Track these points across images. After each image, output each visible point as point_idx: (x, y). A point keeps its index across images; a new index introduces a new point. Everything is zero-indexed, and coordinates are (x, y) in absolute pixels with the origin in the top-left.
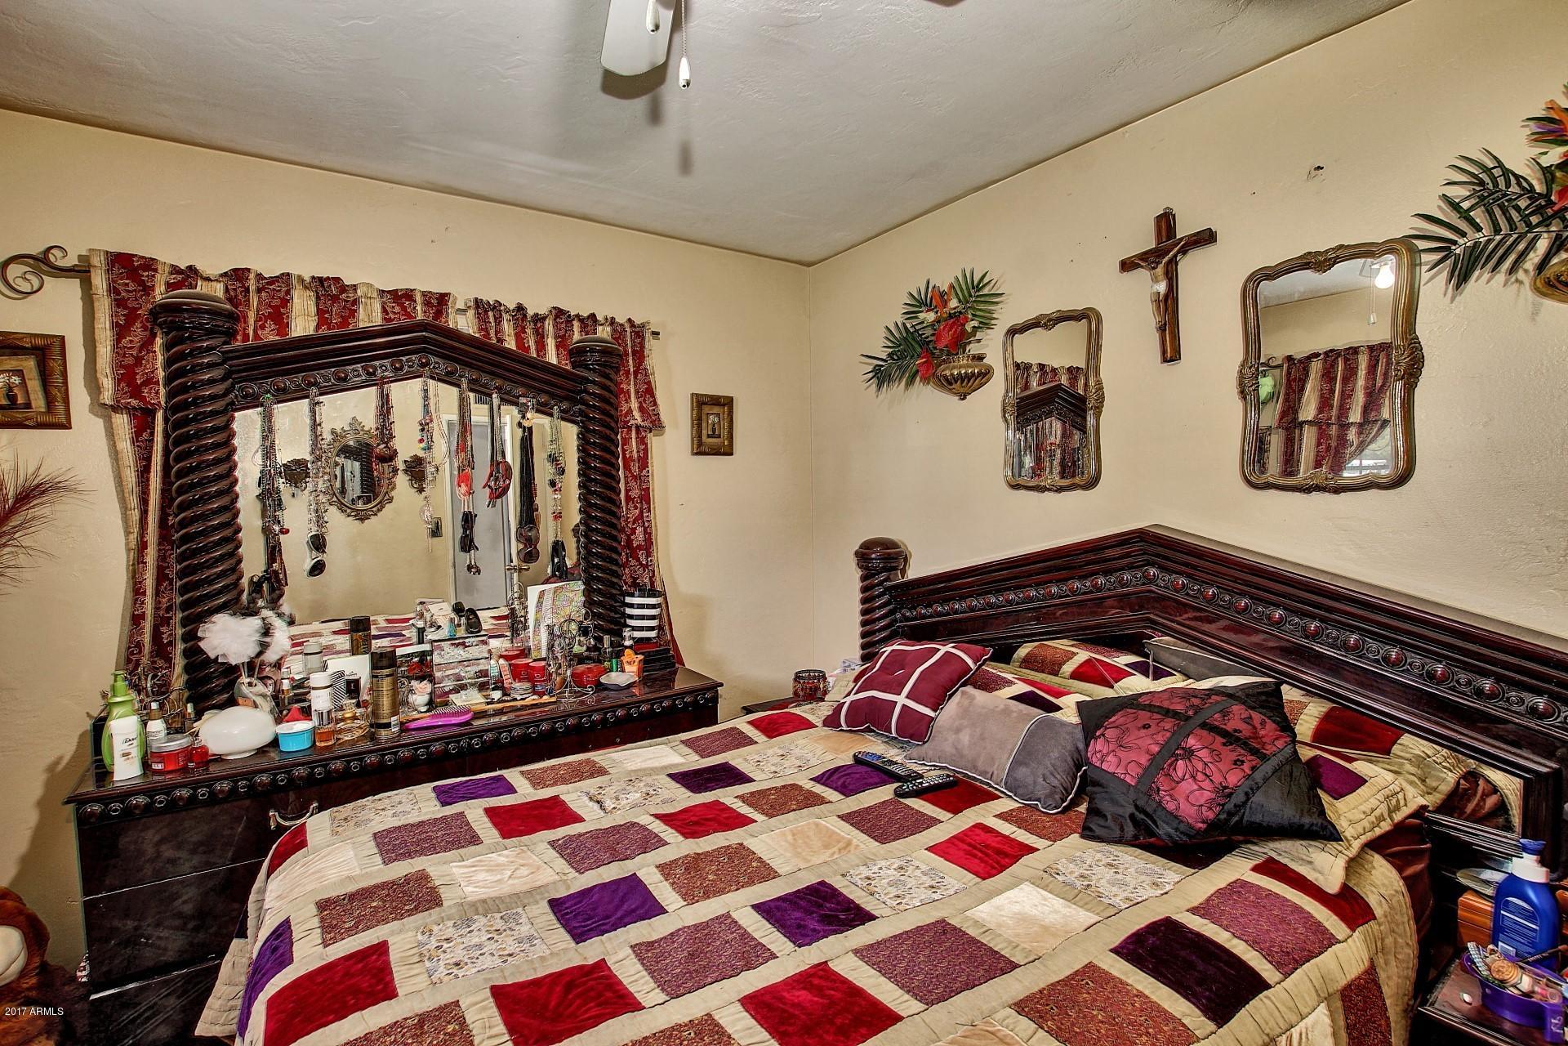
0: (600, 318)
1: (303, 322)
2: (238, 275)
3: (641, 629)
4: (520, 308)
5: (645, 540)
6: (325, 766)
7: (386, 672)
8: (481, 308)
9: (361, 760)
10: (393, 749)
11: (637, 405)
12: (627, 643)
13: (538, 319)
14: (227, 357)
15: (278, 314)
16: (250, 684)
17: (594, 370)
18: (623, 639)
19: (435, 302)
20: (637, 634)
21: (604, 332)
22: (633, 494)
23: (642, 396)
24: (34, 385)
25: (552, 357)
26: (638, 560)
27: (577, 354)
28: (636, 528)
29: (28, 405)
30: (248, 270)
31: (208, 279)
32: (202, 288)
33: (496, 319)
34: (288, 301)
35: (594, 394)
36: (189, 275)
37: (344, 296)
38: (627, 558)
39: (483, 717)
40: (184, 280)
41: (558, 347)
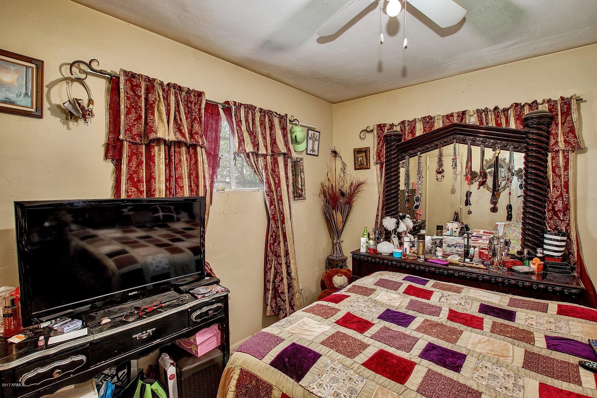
0: (540, 101)
1: (419, 132)
2: (403, 122)
3: (549, 250)
4: (496, 108)
5: (564, 207)
6: (400, 263)
7: (421, 241)
8: (479, 112)
9: (419, 267)
10: (420, 265)
11: (563, 139)
12: (539, 255)
13: (505, 110)
14: (397, 146)
15: (413, 132)
16: (394, 237)
17: (533, 127)
18: (537, 253)
19: (461, 115)
20: (546, 252)
21: (544, 108)
22: (556, 184)
23: (566, 134)
24: (365, 159)
25: (513, 125)
26: (558, 217)
27: (525, 121)
28: (557, 201)
29: (363, 164)
30: (405, 120)
31: (396, 126)
32: (395, 128)
33: (485, 115)
34: (415, 127)
35: (533, 139)
36: (392, 126)
37: (431, 121)
38: (552, 216)
39: (458, 266)
40: (391, 127)
41: (516, 120)
